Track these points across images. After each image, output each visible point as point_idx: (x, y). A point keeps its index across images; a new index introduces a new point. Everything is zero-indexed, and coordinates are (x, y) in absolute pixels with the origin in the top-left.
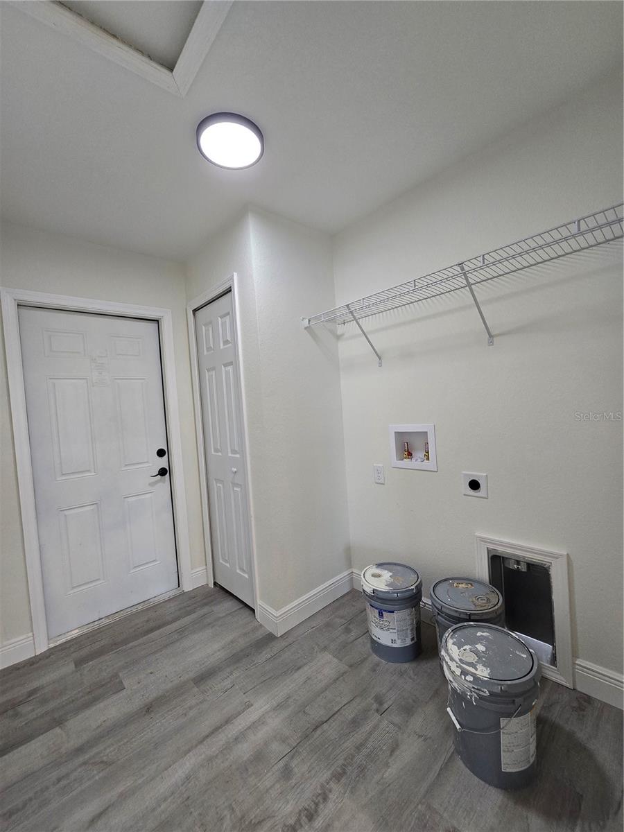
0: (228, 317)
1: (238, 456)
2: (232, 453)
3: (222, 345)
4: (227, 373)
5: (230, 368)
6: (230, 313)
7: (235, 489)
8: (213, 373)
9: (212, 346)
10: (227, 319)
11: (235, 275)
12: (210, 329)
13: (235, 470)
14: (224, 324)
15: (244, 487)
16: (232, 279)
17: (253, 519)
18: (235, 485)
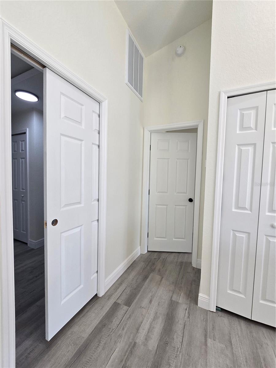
0: (24, 142)
1: (24, 191)
2: (22, 190)
3: (20, 151)
4: (22, 161)
5: (23, 160)
6: (25, 141)
7: (23, 202)
8: (16, 160)
9: (16, 150)
10: (23, 143)
11: (28, 129)
12: (16, 144)
13: (23, 195)
14: (22, 144)
15: (26, 202)
16: (26, 130)
17: (28, 212)
18: (22, 201)
